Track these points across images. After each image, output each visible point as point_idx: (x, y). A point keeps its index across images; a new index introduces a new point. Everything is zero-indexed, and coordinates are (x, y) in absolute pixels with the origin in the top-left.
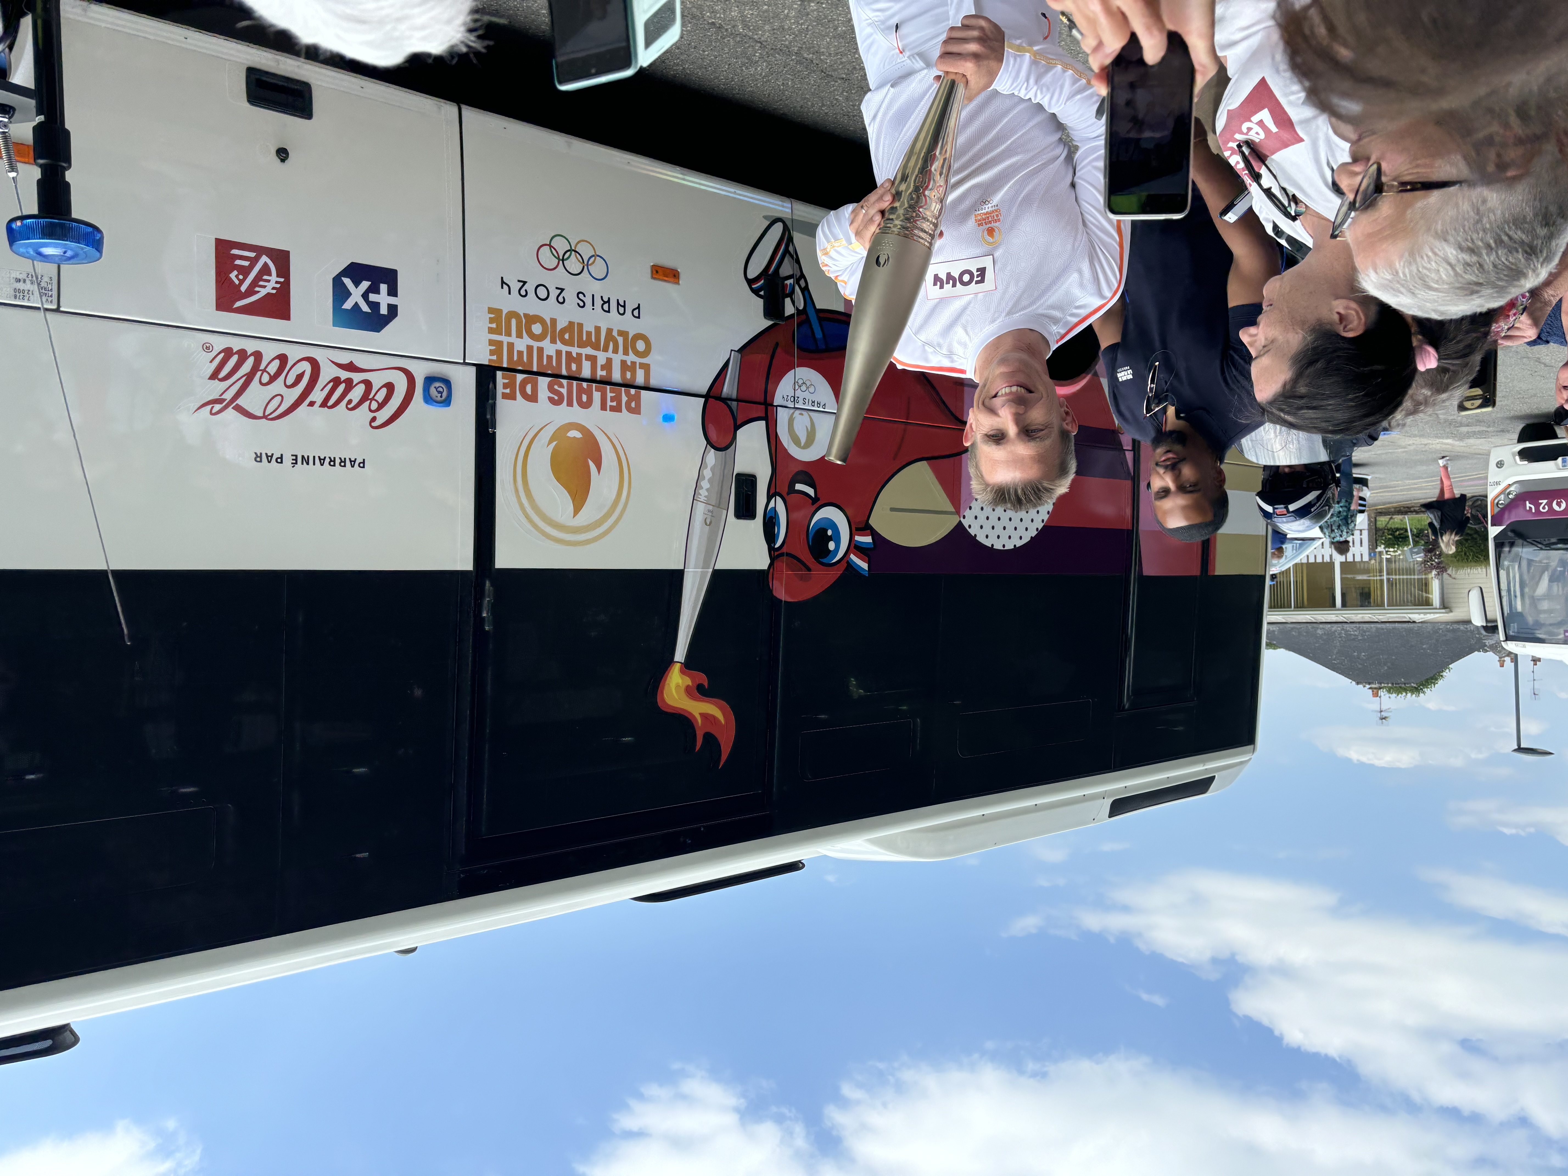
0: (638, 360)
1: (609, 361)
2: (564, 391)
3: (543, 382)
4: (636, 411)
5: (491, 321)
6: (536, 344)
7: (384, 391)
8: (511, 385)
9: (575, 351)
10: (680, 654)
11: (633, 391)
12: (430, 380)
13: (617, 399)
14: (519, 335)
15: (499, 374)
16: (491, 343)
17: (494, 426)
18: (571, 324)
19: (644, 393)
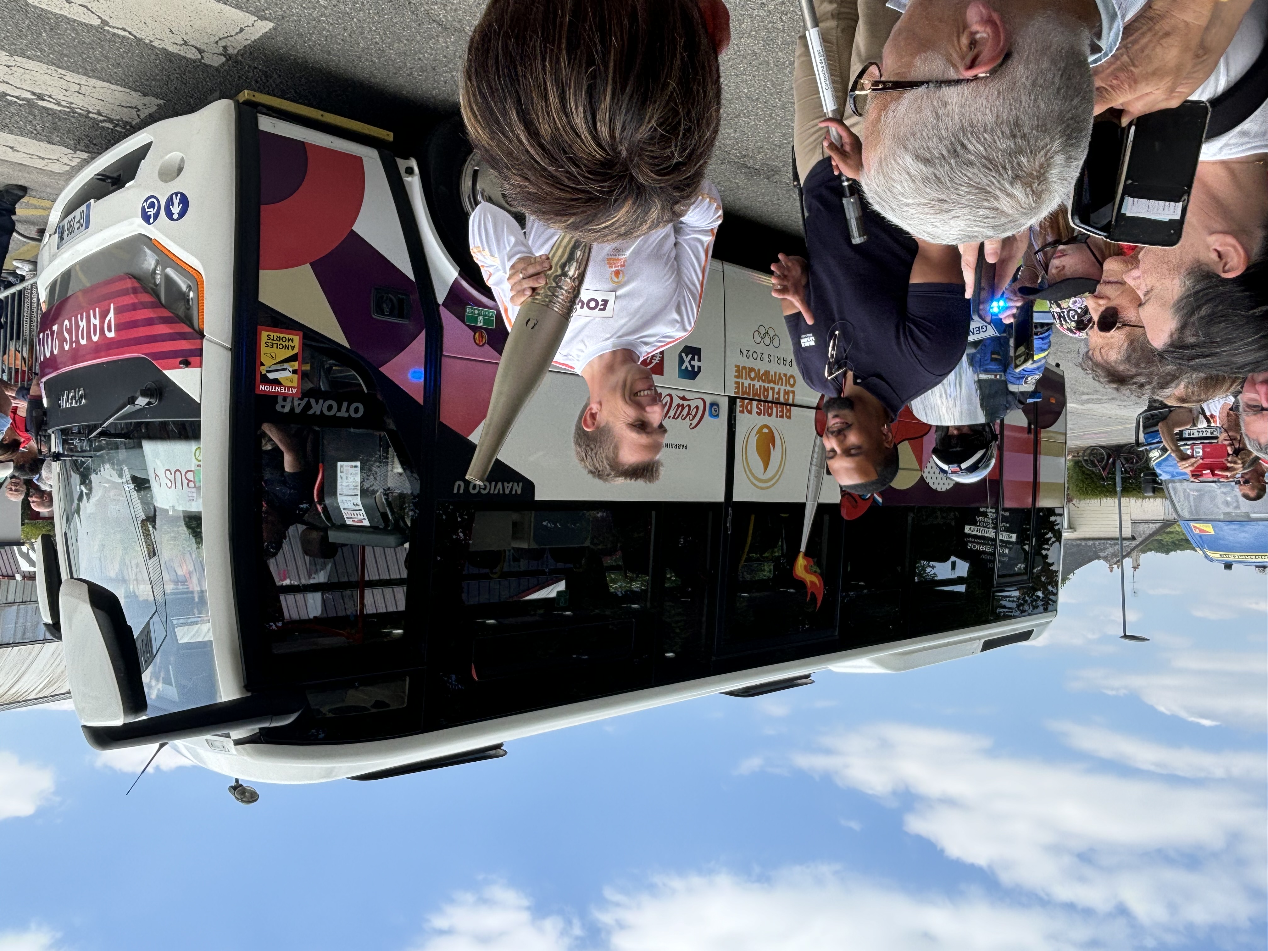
0: (790, 389)
1: (779, 389)
2: (762, 408)
3: (755, 403)
4: (789, 417)
5: (736, 371)
6: (752, 383)
7: (695, 410)
8: (742, 406)
9: (766, 385)
10: (803, 548)
11: (788, 407)
12: (712, 404)
13: (782, 411)
14: (746, 379)
15: (738, 400)
16: (737, 383)
17: (735, 428)
18: (765, 371)
19: (792, 408)
